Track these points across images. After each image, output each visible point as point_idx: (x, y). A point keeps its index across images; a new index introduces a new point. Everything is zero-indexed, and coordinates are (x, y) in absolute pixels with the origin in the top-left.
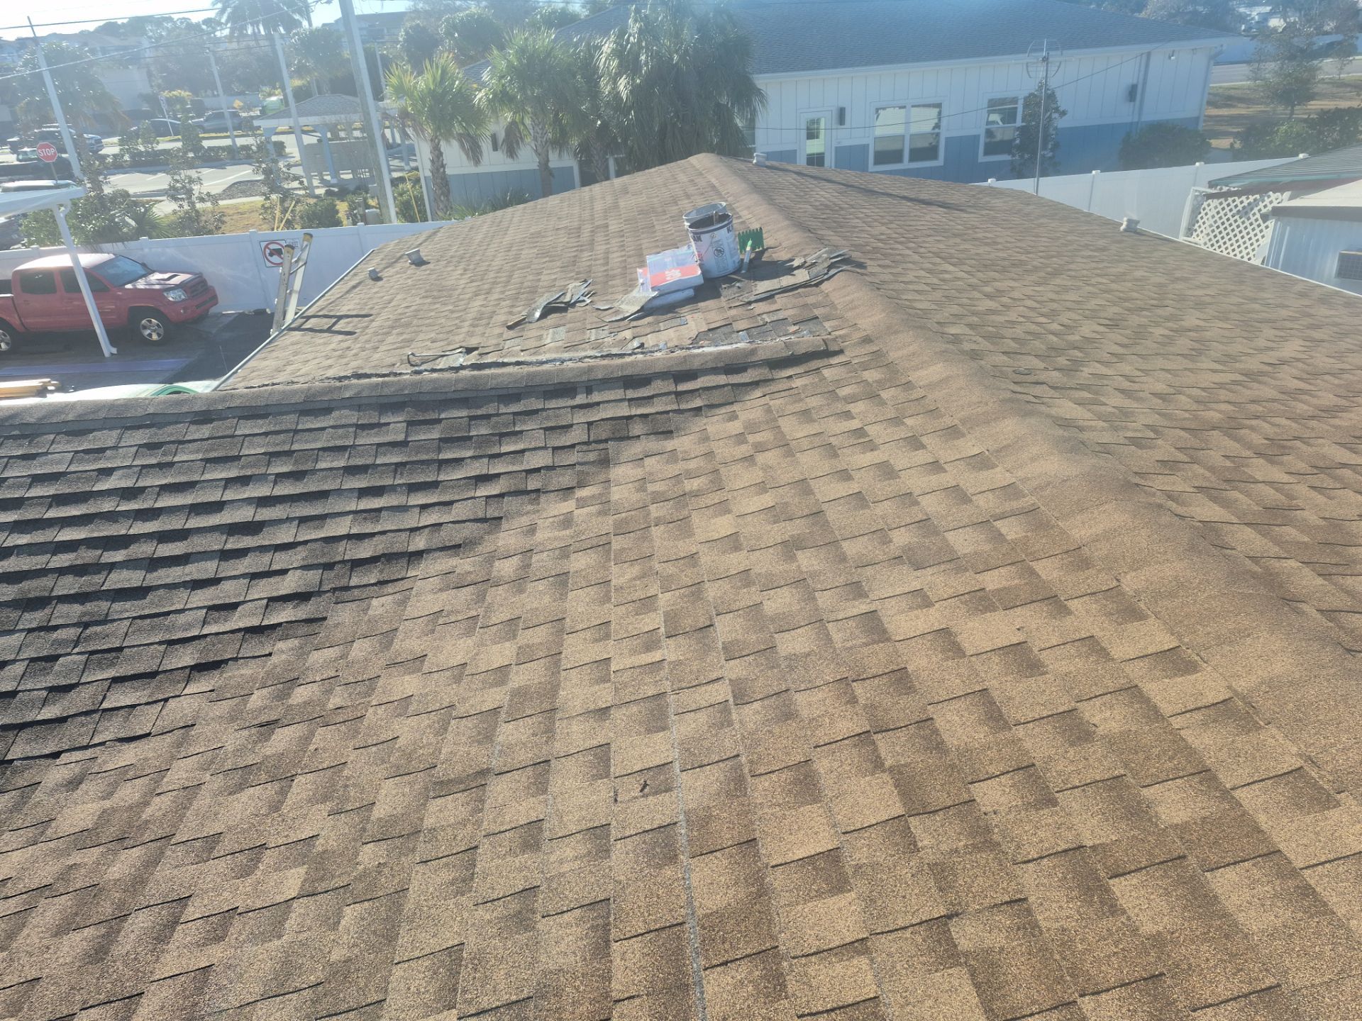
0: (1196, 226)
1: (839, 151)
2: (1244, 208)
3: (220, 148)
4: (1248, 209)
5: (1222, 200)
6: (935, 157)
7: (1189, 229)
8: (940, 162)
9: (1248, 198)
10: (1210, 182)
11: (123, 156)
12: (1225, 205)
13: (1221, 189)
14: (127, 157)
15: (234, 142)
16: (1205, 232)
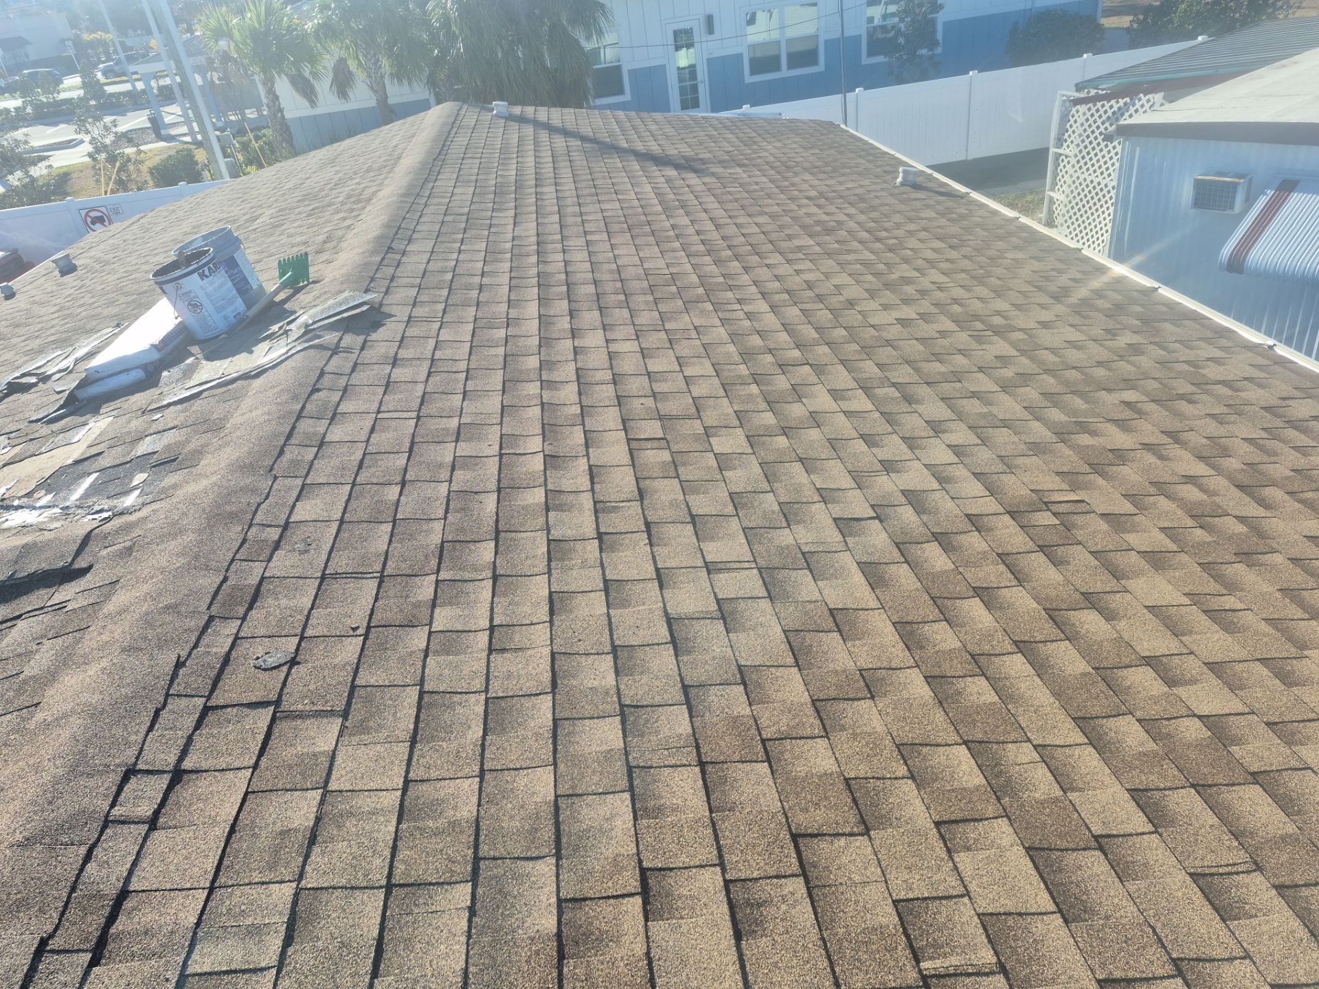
0: (1066, 136)
1: (711, 62)
2: (1114, 113)
3: (120, 94)
4: (1118, 115)
5: (1091, 105)
6: (815, 62)
7: (1059, 139)
8: (821, 67)
9: (1118, 102)
10: (1076, 85)
11: (25, 108)
12: (1093, 110)
13: (1088, 92)
14: (29, 110)
15: (134, 86)
16: (1075, 143)
